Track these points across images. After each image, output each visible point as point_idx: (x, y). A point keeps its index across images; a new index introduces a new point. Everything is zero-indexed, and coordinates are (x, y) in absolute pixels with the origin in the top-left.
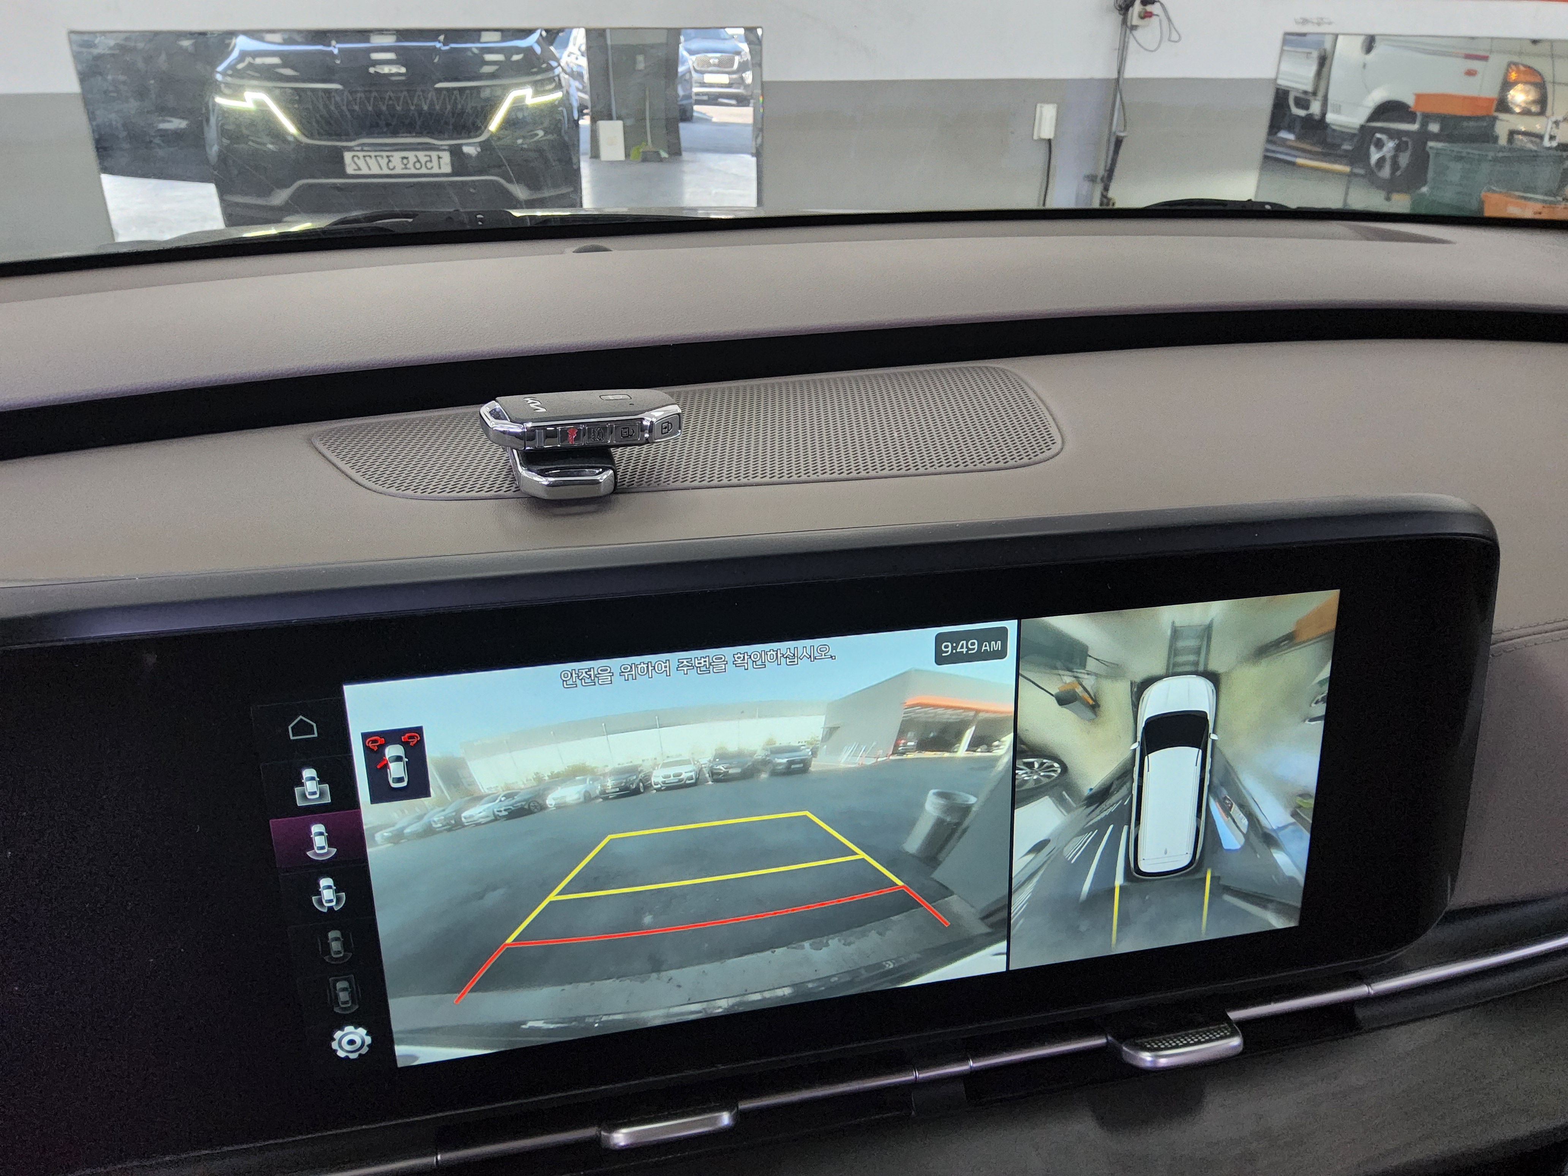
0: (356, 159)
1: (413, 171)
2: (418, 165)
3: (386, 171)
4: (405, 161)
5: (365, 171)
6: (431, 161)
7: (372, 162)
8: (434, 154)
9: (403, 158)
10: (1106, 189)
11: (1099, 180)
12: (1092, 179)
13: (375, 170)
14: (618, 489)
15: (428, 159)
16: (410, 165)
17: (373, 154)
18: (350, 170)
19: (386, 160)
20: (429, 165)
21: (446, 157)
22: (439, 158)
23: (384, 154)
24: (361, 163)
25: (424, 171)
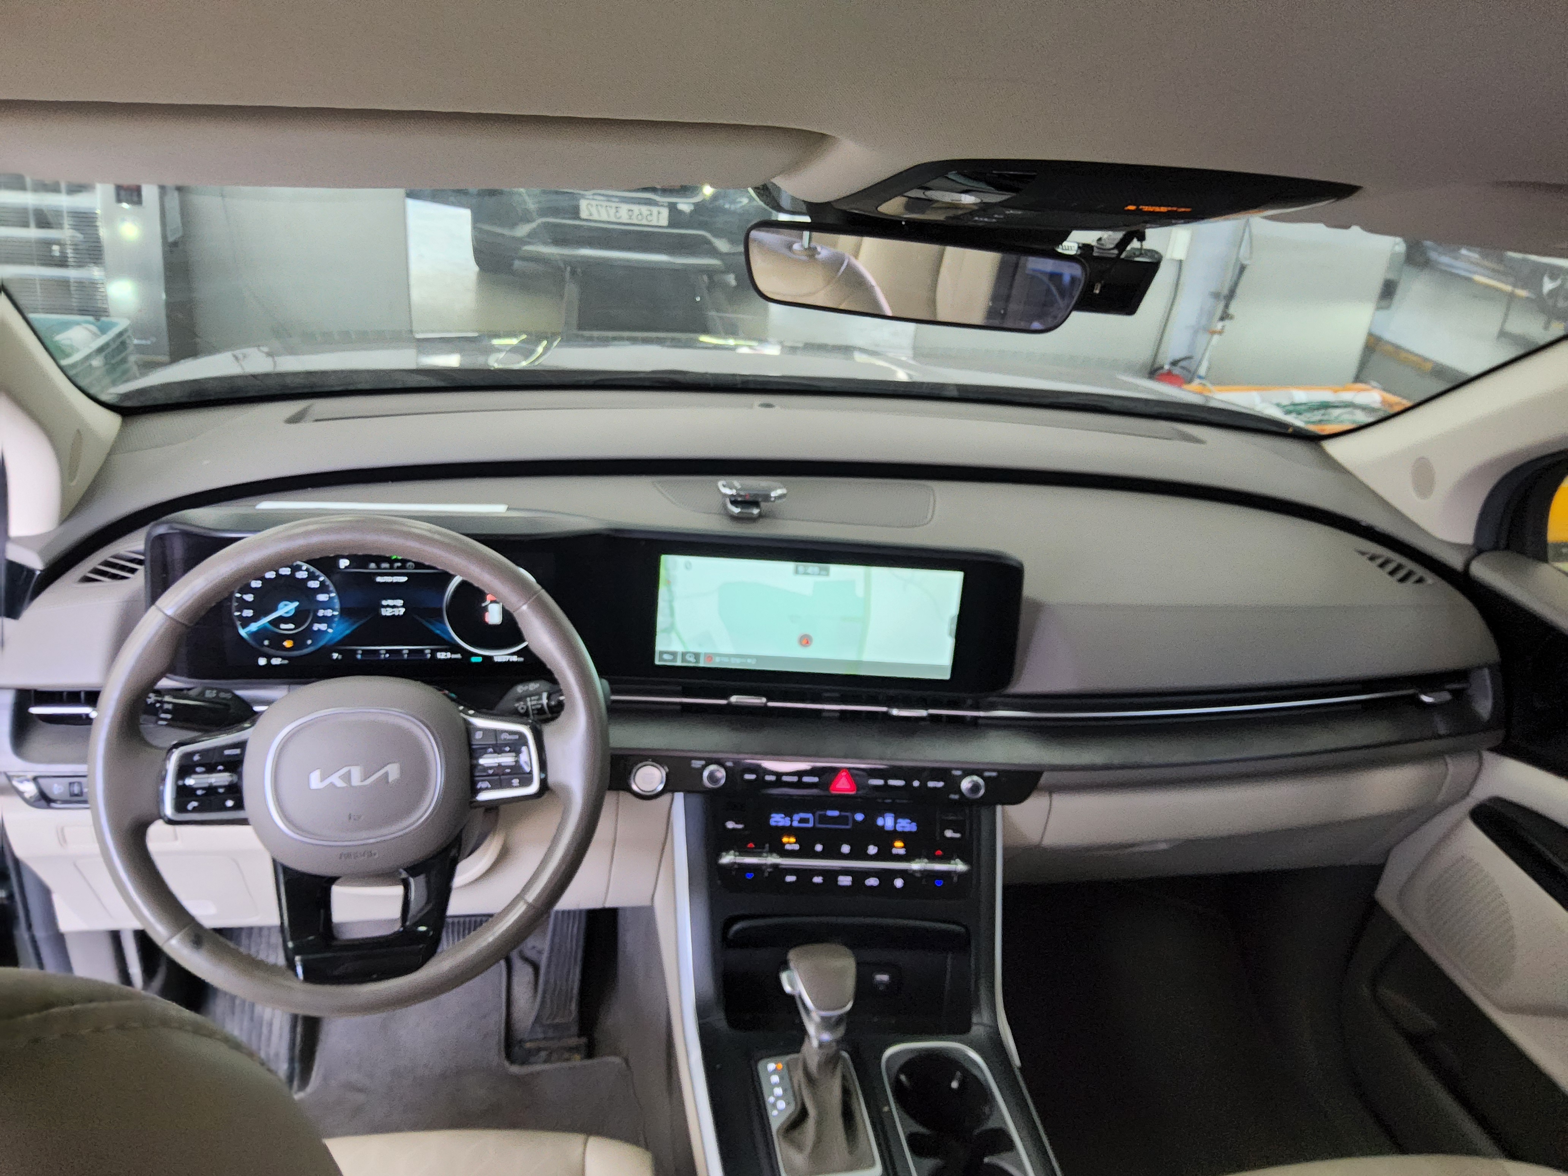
0: (590, 207)
1: (635, 221)
2: (640, 217)
3: (613, 219)
4: (630, 213)
5: (596, 217)
6: (651, 214)
7: (603, 211)
8: (655, 209)
9: (629, 210)
10: (1227, 306)
11: (1222, 297)
12: (1216, 295)
13: (604, 217)
14: (760, 516)
15: (649, 213)
16: (634, 217)
17: (605, 204)
18: (584, 214)
19: (614, 210)
20: (649, 218)
21: (665, 212)
22: (659, 213)
23: (614, 205)
24: (594, 210)
25: (644, 222)
